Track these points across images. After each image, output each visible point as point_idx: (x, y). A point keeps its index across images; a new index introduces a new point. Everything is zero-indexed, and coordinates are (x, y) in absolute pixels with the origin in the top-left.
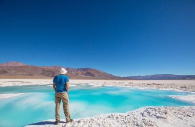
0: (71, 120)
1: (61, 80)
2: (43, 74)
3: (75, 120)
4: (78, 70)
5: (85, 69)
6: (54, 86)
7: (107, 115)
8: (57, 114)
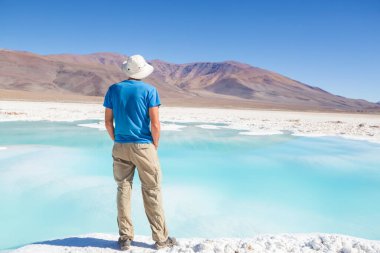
0: (171, 242)
1: (132, 98)
2: (61, 85)
3: (182, 242)
4: (188, 69)
5: (216, 68)
6: (109, 121)
7: (304, 238)
8: (122, 217)
